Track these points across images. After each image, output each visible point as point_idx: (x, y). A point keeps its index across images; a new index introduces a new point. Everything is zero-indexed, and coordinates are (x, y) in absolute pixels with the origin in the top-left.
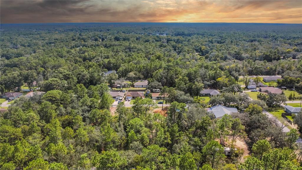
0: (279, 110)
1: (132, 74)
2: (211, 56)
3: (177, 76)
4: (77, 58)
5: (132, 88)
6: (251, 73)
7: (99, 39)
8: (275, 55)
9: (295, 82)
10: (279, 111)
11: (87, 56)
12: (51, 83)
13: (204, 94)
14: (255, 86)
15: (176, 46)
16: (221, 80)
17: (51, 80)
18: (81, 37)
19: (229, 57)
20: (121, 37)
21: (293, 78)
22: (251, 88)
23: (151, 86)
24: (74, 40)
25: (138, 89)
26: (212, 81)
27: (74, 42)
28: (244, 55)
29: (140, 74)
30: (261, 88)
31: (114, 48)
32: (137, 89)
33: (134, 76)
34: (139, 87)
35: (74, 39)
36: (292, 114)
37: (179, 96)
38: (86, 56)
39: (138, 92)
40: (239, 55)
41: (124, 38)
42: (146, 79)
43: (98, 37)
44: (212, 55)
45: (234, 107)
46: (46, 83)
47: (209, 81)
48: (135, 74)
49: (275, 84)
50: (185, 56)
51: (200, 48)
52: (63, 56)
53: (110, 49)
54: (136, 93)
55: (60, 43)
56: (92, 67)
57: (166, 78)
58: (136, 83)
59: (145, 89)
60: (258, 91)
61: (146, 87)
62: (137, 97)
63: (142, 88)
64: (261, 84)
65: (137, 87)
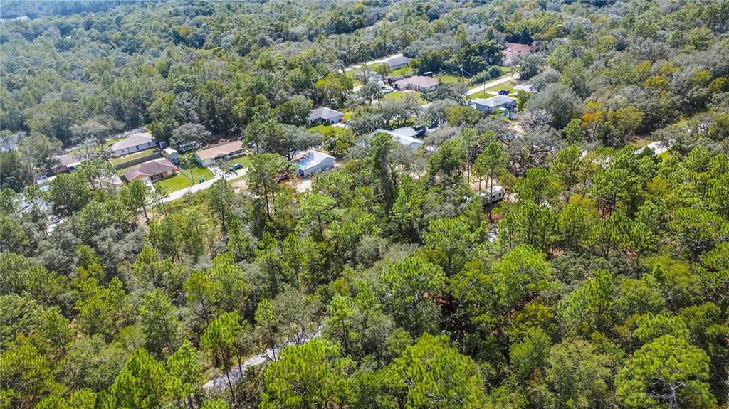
5: (114, 162)
9: (441, 58)
16: (327, 85)
25: (132, 159)
28: (294, 30)
30: (397, 83)
32: (129, 158)
33: (103, 127)
34: (131, 153)
36: (493, 111)
37: (294, 135)
39: (154, 161)
47: (301, 93)
48: (102, 122)
49: (411, 70)
51: (176, 33)
54: (152, 166)
58: (118, 145)
59: (150, 152)
60: (394, 91)
61: (149, 146)
62: (162, 174)
63: (141, 154)
64: (390, 76)
65: (124, 153)
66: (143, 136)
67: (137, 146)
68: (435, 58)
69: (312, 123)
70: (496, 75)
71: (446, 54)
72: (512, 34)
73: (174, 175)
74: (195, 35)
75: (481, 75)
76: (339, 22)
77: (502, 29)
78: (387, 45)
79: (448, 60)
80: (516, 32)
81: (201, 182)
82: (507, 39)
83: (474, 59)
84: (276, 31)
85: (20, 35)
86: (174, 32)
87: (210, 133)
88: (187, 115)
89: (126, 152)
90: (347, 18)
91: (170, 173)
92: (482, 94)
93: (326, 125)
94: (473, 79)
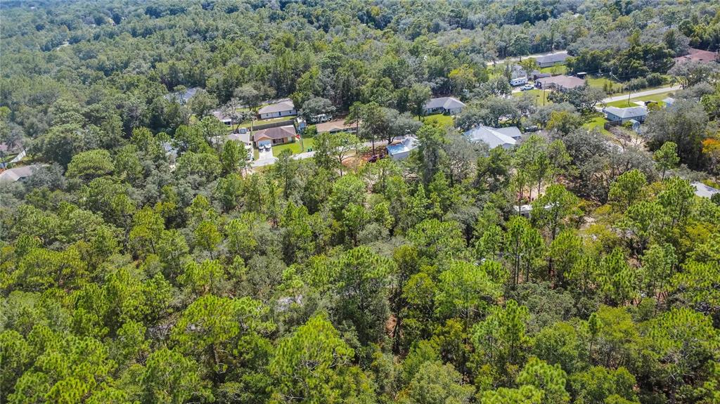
0: (593, 119)
1: (247, 89)
2: (402, 28)
3: (360, 78)
4: (83, 70)
5: (256, 123)
6: (503, 53)
7: (105, 18)
8: (537, 9)
9: (601, 59)
10: (594, 121)
11: (107, 63)
12: (65, 138)
13: (431, 110)
14: (525, 79)
15: (311, 14)
16: (459, 75)
17: (61, 129)
18: (56, 19)
19: (442, 24)
20: (161, 8)
21: (598, 52)
22: (518, 83)
23: (310, 109)
24: (39, 28)
25: (272, 123)
26: (440, 80)
27: (42, 32)
28: (473, 17)
29: (265, 86)
30: (540, 80)
31: (163, 34)
32: (270, 121)
33: (255, 92)
34: (273, 118)
35: (39, 25)
36: (623, 122)
37: (392, 120)
38: (104, 62)
39: (282, 127)
40: (460, 17)
41: (172, 8)
42: (287, 97)
43: (102, 15)
44: (404, 24)
45: (506, 126)
46: (51, 138)
47: (433, 80)
48: (256, 88)
49: (564, 69)
50: (347, 35)
51: (368, 13)
52: (42, 70)
53: (154, 38)
54: (277, 130)
55: (7, 40)
56: (137, 86)
57: (333, 87)
58: (265, 109)
59: (288, 119)
60: (535, 88)
61: (290, 113)
62: (283, 139)
63: (281, 120)
64: (536, 72)
65: (269, 116)
66: (287, 104)
67: (280, 112)
68: (594, 58)
69: (433, 111)
70: (656, 83)
71: (608, 55)
72: (701, 38)
73: (293, 142)
74: (383, 16)
75: (634, 81)
76: (520, 12)
77: (689, 32)
78: (556, 40)
79: (608, 61)
80: (706, 36)
81: (309, 151)
82: (692, 44)
83: (634, 63)
84: (456, 17)
85: (249, 6)
86: (367, 12)
87: (335, 108)
88: (324, 89)
89: (270, 116)
90: (531, 9)
91: (290, 139)
92: (626, 103)
93: (445, 114)
94: (624, 85)
